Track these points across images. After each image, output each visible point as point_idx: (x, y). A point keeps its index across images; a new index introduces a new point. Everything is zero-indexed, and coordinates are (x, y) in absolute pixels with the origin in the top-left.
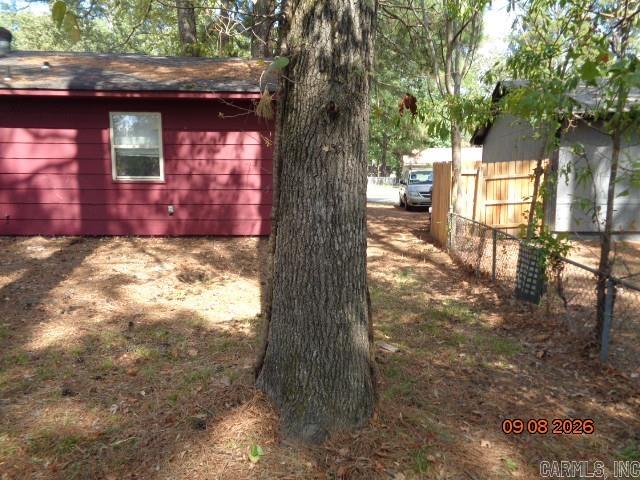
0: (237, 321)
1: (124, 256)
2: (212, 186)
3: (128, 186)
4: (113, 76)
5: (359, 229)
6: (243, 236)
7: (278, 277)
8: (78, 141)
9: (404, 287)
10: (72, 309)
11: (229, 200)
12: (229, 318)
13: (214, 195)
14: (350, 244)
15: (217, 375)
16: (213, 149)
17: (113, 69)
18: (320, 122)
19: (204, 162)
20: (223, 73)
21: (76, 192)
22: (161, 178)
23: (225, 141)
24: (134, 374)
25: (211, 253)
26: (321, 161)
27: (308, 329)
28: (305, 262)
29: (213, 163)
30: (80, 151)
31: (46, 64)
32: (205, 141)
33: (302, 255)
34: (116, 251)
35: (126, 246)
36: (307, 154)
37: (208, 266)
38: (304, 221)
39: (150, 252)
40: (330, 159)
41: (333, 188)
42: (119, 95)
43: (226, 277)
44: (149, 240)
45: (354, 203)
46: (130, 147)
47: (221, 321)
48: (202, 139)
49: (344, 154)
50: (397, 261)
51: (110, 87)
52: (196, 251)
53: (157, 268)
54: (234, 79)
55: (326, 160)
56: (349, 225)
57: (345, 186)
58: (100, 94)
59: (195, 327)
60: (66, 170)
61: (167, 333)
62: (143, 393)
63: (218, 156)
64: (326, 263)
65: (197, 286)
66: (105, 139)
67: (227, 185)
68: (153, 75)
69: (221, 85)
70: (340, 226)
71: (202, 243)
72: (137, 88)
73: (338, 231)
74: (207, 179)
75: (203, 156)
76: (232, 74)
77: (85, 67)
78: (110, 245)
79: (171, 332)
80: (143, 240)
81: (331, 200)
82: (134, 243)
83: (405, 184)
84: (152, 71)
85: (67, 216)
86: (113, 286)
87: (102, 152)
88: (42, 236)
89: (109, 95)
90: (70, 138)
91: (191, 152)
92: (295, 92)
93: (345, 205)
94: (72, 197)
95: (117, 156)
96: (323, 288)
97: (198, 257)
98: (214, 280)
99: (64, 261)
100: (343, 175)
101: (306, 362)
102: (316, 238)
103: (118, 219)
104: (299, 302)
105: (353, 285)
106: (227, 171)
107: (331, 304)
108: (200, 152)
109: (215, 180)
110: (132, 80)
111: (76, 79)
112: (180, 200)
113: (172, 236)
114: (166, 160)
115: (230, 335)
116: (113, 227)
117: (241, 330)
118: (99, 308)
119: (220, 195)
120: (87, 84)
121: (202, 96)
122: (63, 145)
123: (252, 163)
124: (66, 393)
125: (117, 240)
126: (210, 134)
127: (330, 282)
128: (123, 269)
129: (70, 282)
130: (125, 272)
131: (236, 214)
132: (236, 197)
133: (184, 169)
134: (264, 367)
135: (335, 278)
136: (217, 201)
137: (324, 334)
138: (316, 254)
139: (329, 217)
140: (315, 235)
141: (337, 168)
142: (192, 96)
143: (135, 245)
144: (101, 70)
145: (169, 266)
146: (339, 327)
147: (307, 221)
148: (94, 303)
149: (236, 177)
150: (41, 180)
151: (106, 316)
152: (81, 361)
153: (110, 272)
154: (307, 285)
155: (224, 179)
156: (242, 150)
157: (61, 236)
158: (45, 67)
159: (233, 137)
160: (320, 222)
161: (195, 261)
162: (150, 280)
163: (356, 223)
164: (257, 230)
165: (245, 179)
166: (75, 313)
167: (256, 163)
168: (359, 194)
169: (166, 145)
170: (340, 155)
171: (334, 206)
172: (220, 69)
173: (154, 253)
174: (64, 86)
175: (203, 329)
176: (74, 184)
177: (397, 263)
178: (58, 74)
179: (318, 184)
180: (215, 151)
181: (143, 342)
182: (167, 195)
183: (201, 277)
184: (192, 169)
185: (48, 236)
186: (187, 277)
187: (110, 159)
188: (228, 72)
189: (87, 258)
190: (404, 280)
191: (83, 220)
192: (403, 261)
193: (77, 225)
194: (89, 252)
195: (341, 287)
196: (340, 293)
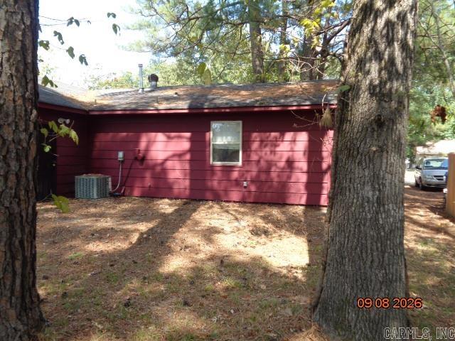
0: (292, 267)
1: (216, 215)
2: (273, 169)
3: (219, 168)
4: (214, 99)
5: (399, 209)
6: (293, 205)
7: (333, 240)
8: (191, 140)
9: (425, 254)
10: (186, 247)
11: (284, 179)
12: (286, 265)
13: (274, 175)
14: (391, 220)
15: (282, 306)
16: (275, 144)
17: (213, 94)
18: (369, 129)
19: (268, 153)
20: (283, 93)
21: (188, 171)
22: (240, 163)
23: (283, 138)
24: (225, 297)
25: (272, 215)
26: (369, 157)
27: (357, 282)
28: (355, 231)
29: (275, 154)
30: (192, 146)
31: (176, 93)
32: (270, 139)
33: (352, 225)
34: (210, 211)
35: (216, 208)
36: (358, 153)
37: (270, 225)
38: (355, 201)
39: (231, 212)
40: (376, 155)
41: (378, 177)
42: (216, 111)
43: (283, 233)
44: (230, 204)
45: (395, 189)
46: (222, 143)
47: (281, 266)
48: (268, 137)
49: (388, 152)
50: (418, 231)
51: (212, 106)
52: (262, 214)
53: (236, 224)
54: (291, 96)
55: (373, 157)
56: (391, 205)
57: (388, 176)
58: (206, 111)
59: (263, 268)
60: (184, 158)
61: (245, 270)
62: (232, 311)
63: (278, 149)
64: (372, 233)
65: (263, 239)
66: (207, 139)
67: (284, 168)
68: (238, 97)
69: (282, 101)
70: (384, 205)
71: (265, 208)
72: (228, 106)
73: (382, 209)
74: (270, 164)
75: (267, 149)
76: (289, 93)
77: (197, 94)
78: (206, 206)
79: (247, 270)
80: (227, 204)
81: (377, 186)
82: (221, 206)
83: (420, 169)
84: (236, 95)
85: (182, 187)
86: (210, 234)
87: (205, 147)
88: (168, 198)
89: (211, 111)
90: (187, 138)
91: (260, 146)
92: (349, 109)
93: (387, 190)
94: (185, 175)
95: (214, 149)
96: (369, 251)
97: (264, 218)
98: (274, 235)
99: (181, 215)
100: (386, 168)
101: (354, 307)
102: (364, 214)
103: (212, 190)
104: (349, 261)
105: (394, 251)
106: (284, 159)
107: (376, 264)
108: (266, 146)
109: (276, 165)
110: (225, 101)
111: (192, 102)
112: (251, 178)
113: (245, 202)
114: (243, 152)
115: (288, 277)
116: (208, 195)
117: (295, 274)
118: (202, 248)
119: (279, 176)
120: (199, 105)
121: (270, 109)
122: (182, 143)
123: (302, 153)
124: (186, 304)
125: (210, 203)
126: (273, 134)
127: (375, 248)
128: (215, 223)
129: (184, 229)
130: (217, 225)
131: (289, 189)
132: (289, 177)
133: (254, 157)
134: (319, 306)
135: (379, 245)
136: (276, 179)
137: (370, 287)
138: (364, 225)
139: (375, 199)
140: (363, 211)
141: (381, 162)
142: (263, 109)
143: (222, 208)
144: (207, 95)
145: (243, 223)
146: (381, 283)
147: (358, 201)
148: (199, 245)
149: (290, 163)
150: (169, 164)
151: (206, 254)
152: (192, 283)
153: (208, 224)
154: (356, 248)
155: (282, 164)
156: (295, 144)
157: (178, 199)
158: (176, 96)
159: (289, 136)
160: (368, 202)
161: (261, 221)
162: (232, 232)
163: (396, 203)
164: (303, 201)
165: (297, 164)
166: (187, 250)
167: (304, 154)
168: (399, 182)
169: (244, 142)
170: (385, 153)
171: (379, 190)
172: (282, 90)
173: (234, 213)
174: (186, 107)
175: (268, 270)
176: (187, 166)
177: (418, 234)
178: (183, 99)
179: (367, 174)
180: (276, 146)
181: (230, 275)
182: (243, 175)
183: (266, 233)
184: (261, 158)
185: (171, 199)
186: (256, 232)
187: (209, 151)
188: (286, 92)
189: (193, 214)
190: (425, 248)
191: (191, 189)
192: (423, 232)
193: (187, 192)
194: (195, 210)
195: (383, 252)
196: (383, 258)
